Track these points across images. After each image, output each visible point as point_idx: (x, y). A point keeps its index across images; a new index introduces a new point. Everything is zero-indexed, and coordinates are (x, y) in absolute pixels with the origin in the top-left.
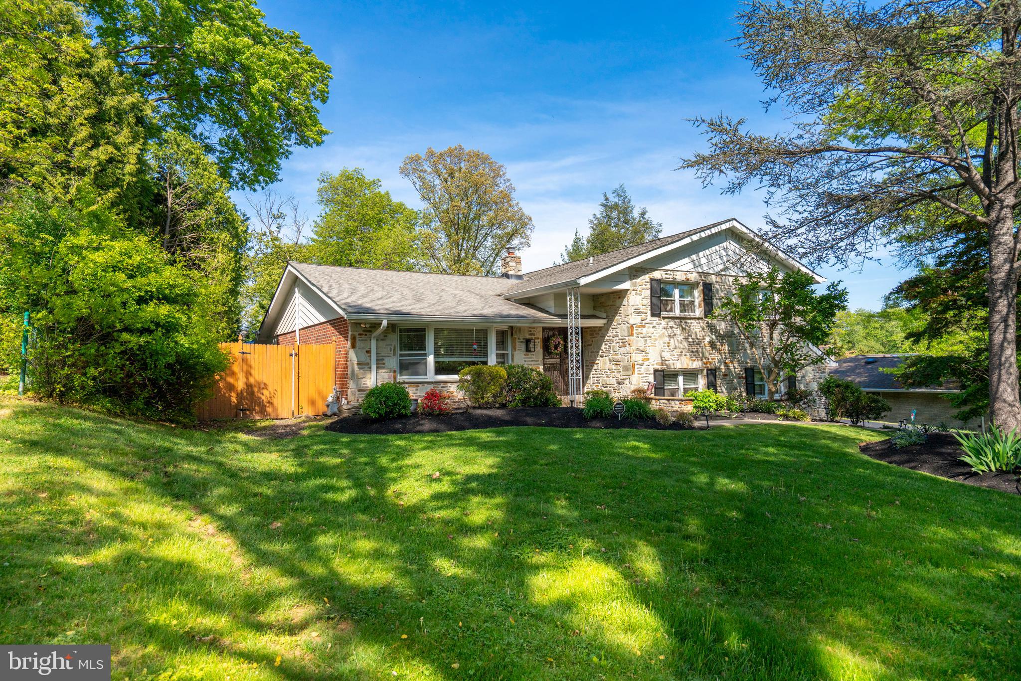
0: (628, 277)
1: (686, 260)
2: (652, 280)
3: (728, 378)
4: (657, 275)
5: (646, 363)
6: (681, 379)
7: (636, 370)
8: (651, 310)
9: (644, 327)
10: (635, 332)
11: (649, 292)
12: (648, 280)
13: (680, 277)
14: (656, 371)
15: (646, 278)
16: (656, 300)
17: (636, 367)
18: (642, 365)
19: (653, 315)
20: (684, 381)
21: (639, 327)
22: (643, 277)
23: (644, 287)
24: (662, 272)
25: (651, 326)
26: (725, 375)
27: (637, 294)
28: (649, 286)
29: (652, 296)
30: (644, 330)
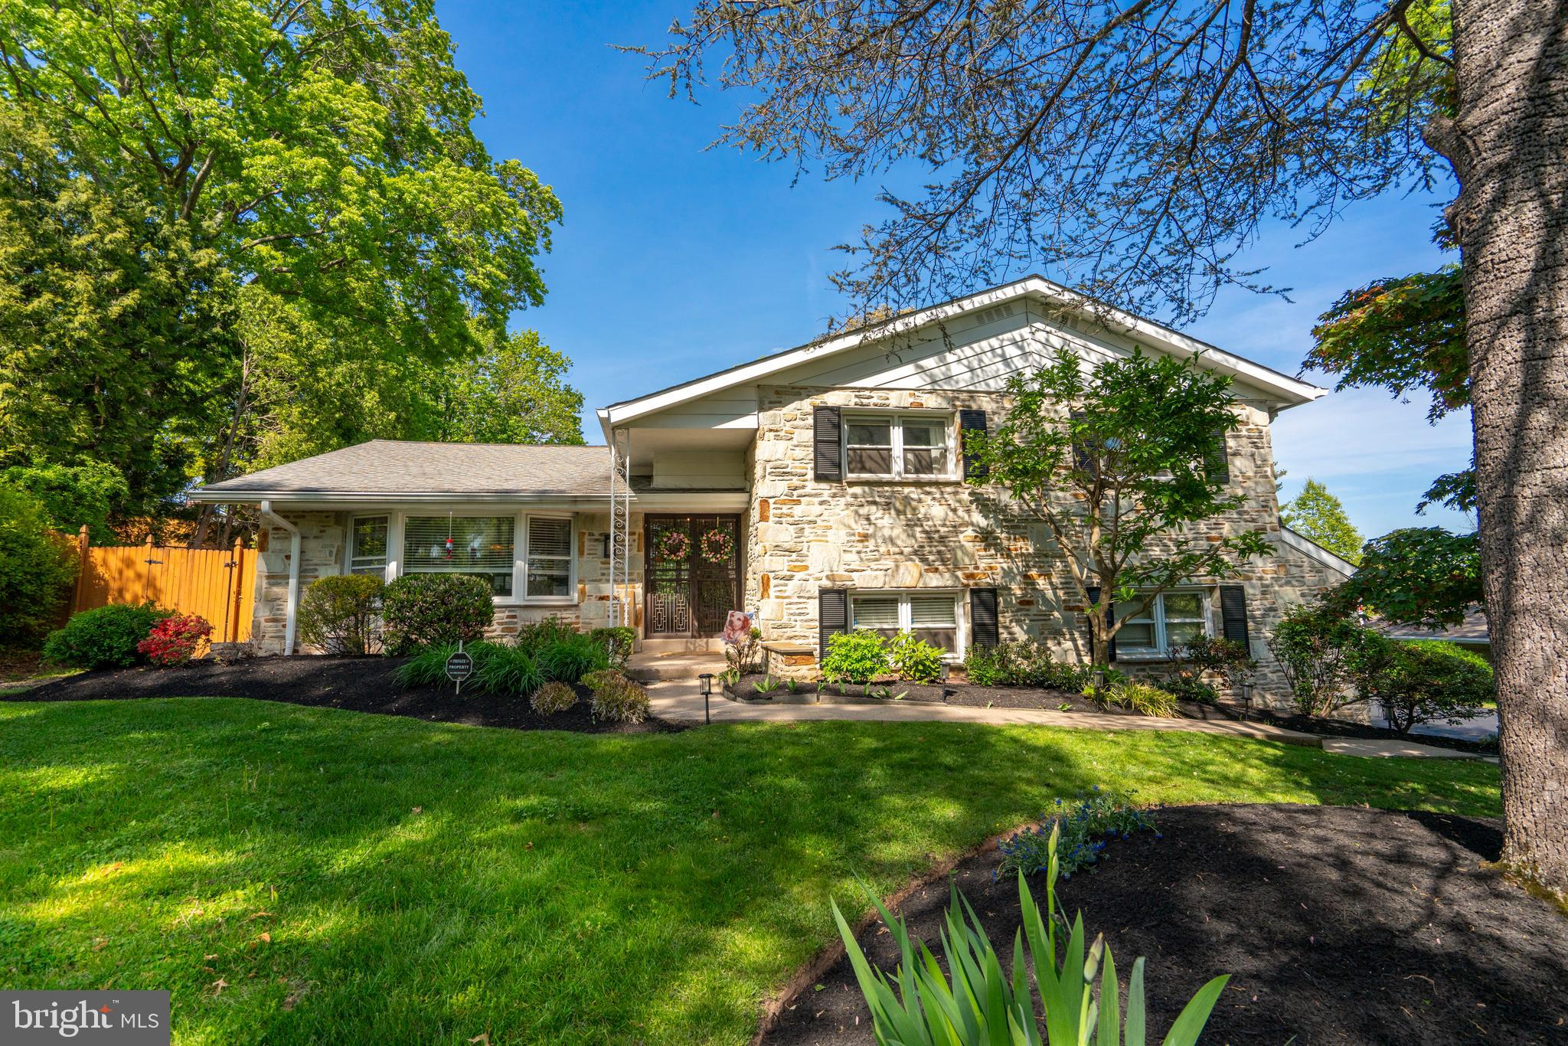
0: (755, 404)
1: (910, 369)
2: (817, 410)
3: (1033, 610)
4: (834, 399)
5: (799, 575)
6: (905, 610)
7: (772, 591)
8: (816, 468)
9: (798, 502)
10: (772, 512)
11: (811, 432)
12: (810, 409)
13: (895, 401)
14: (823, 592)
15: (806, 405)
16: (830, 451)
17: (773, 582)
18: (791, 578)
19: (818, 478)
20: (915, 613)
21: (784, 503)
22: (796, 404)
23: (798, 423)
24: (848, 393)
25: (816, 500)
26: (1025, 603)
27: (777, 438)
28: (810, 421)
29: (816, 442)
30: (798, 511)
